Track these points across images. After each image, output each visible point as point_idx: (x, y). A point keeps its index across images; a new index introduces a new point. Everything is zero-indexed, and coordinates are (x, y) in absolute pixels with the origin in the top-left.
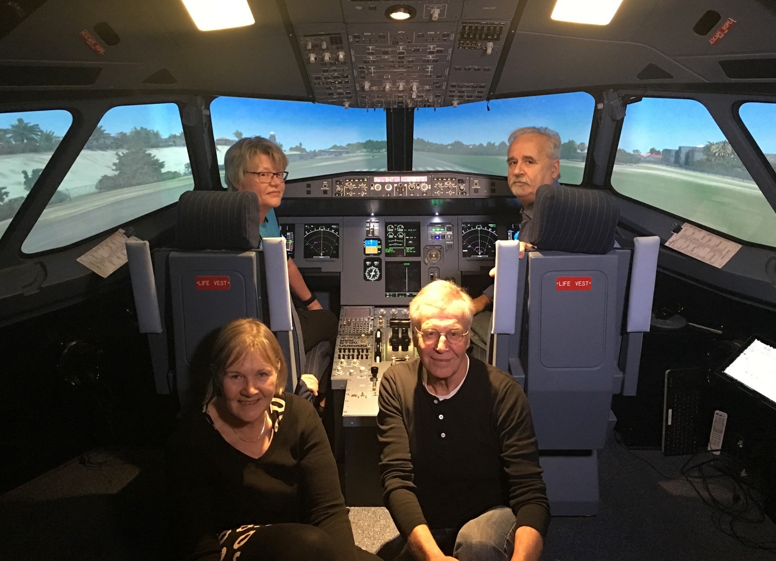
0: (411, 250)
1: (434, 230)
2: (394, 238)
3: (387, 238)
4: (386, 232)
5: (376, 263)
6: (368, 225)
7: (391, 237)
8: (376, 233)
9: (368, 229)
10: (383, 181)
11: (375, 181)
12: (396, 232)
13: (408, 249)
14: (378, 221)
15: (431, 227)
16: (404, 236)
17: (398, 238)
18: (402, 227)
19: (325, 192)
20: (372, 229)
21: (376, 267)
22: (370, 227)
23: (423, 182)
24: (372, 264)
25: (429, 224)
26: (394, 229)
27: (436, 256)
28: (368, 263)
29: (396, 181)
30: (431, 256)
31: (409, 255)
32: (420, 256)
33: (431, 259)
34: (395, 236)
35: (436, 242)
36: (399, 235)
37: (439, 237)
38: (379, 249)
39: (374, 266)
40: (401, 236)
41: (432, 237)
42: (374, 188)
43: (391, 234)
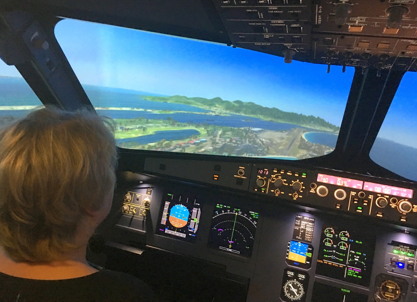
0: (356, 274)
1: (395, 251)
2: (332, 248)
3: (322, 246)
4: (323, 236)
5: (302, 277)
6: (298, 222)
7: (328, 244)
8: (308, 237)
9: (297, 228)
10: (332, 183)
11: (318, 180)
12: (336, 240)
13: (352, 272)
14: (313, 220)
15: (392, 247)
16: (347, 249)
17: (338, 249)
18: (348, 235)
19: (240, 181)
20: (302, 229)
21: (301, 282)
22: (300, 226)
23: (404, 198)
24: (296, 277)
25: (390, 242)
26: (334, 235)
27: (394, 291)
28: (291, 274)
29: (355, 187)
30: (385, 289)
31: (351, 279)
32: (367, 285)
33: (384, 294)
34: (335, 246)
35: (397, 273)
36: (341, 244)
37: (403, 264)
38: (308, 259)
39: (298, 280)
40: (342, 248)
41: (392, 262)
42: (315, 190)
43: (330, 242)
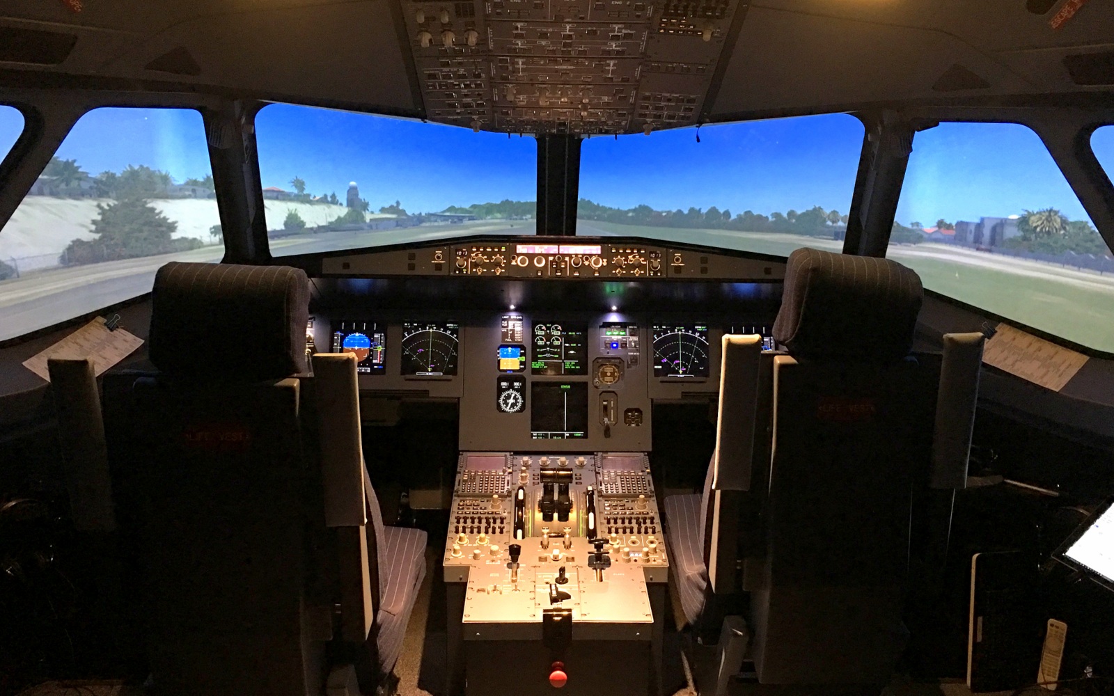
0: (573, 365)
1: (608, 333)
2: (545, 346)
3: (535, 345)
4: (534, 336)
5: (517, 384)
6: (505, 324)
7: (540, 343)
8: (518, 337)
9: (505, 330)
10: (531, 252)
11: (518, 252)
12: (548, 337)
13: (569, 364)
14: (521, 317)
15: (604, 329)
16: (561, 343)
17: (552, 346)
18: (560, 328)
19: (439, 267)
20: (511, 330)
21: (517, 390)
22: (507, 327)
23: (595, 255)
24: (511, 387)
25: (602, 324)
26: (546, 331)
27: (612, 374)
28: (504, 384)
29: (552, 252)
30: (604, 374)
31: (570, 372)
32: (586, 373)
33: (604, 380)
34: (548, 343)
35: (612, 353)
36: (553, 340)
37: (617, 344)
38: (521, 363)
39: (514, 389)
40: (556, 343)
41: (606, 344)
42: (516, 261)
43: (542, 340)
